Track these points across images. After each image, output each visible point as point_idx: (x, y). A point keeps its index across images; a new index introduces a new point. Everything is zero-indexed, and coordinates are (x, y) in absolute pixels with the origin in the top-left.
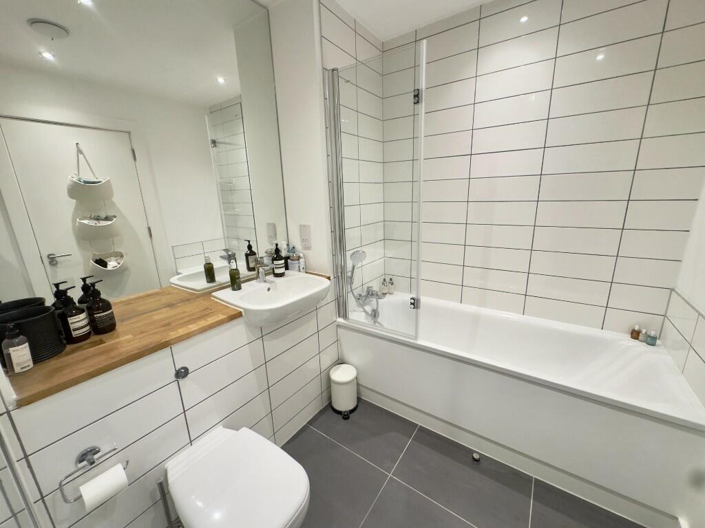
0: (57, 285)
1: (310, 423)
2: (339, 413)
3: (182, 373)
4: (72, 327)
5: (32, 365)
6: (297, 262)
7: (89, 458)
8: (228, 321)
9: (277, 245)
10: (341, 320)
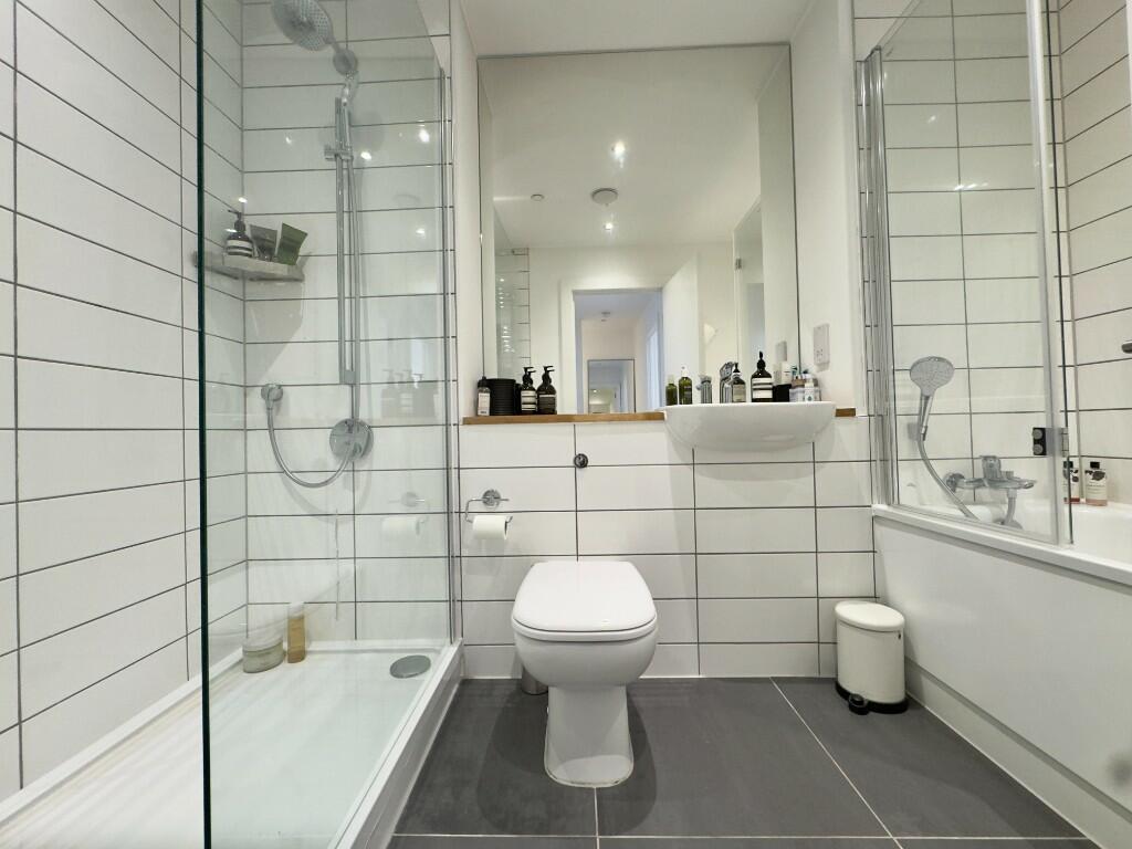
0: (526, 369)
1: (778, 680)
2: (844, 693)
3: (581, 462)
4: (523, 400)
5: (488, 414)
6: (801, 389)
7: (491, 498)
8: (643, 420)
9: (761, 355)
10: (880, 507)
